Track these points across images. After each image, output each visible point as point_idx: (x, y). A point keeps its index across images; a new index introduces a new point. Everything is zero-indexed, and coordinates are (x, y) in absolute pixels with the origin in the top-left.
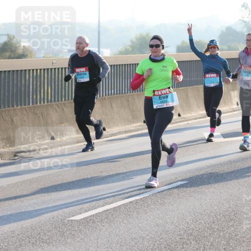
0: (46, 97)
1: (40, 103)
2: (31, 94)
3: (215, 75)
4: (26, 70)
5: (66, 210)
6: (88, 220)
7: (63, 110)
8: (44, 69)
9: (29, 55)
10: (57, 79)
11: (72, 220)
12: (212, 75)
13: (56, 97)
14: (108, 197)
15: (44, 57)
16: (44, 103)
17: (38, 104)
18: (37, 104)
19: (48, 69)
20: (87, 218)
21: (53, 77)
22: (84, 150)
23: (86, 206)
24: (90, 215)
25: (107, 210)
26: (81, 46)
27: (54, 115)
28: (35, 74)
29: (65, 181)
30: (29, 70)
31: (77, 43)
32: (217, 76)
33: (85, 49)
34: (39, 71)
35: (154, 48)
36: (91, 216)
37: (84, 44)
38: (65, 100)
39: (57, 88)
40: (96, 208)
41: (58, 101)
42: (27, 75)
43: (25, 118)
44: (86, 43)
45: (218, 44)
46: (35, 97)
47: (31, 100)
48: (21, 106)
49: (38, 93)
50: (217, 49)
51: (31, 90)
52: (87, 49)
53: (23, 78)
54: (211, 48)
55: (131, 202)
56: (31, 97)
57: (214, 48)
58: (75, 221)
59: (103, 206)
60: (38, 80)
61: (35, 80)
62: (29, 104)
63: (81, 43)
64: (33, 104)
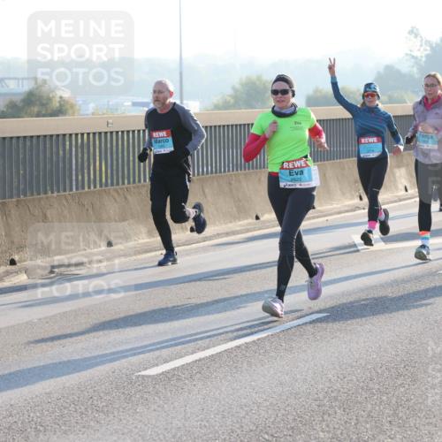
0: (98, 178)
1: (89, 187)
2: (74, 172)
3: (375, 139)
4: (64, 135)
5: (134, 359)
6: (169, 376)
7: (126, 198)
8: (94, 134)
9: (70, 112)
10: (114, 149)
11: (143, 376)
12: (371, 140)
13: (115, 177)
14: (201, 339)
15: (93, 114)
16: (95, 187)
17: (86, 189)
18: (83, 188)
19: (100, 133)
20: (168, 372)
21: (109, 145)
22: (161, 264)
23: (165, 352)
24: (173, 367)
25: (200, 360)
26: (161, 96)
27: (112, 207)
28: (80, 141)
29: (131, 313)
30: (71, 135)
31: (155, 92)
32: (378, 141)
33: (168, 101)
34: (85, 136)
35: (280, 95)
36: (174, 369)
37: (166, 93)
38: (129, 183)
39: (115, 162)
40: (181, 357)
41: (118, 184)
42: (68, 143)
43: (66, 212)
44: (170, 91)
45: (378, 90)
46: (80, 177)
47: (74, 183)
48: (59, 192)
49: (86, 171)
50: (376, 97)
51: (74, 167)
52: (171, 100)
53: (61, 149)
54: (367, 96)
55: (238, 347)
56: (74, 178)
57: (372, 96)
58: (149, 376)
59: (193, 353)
60: (85, 151)
61: (79, 150)
62: (71, 190)
63: (160, 91)
64: (77, 189)
